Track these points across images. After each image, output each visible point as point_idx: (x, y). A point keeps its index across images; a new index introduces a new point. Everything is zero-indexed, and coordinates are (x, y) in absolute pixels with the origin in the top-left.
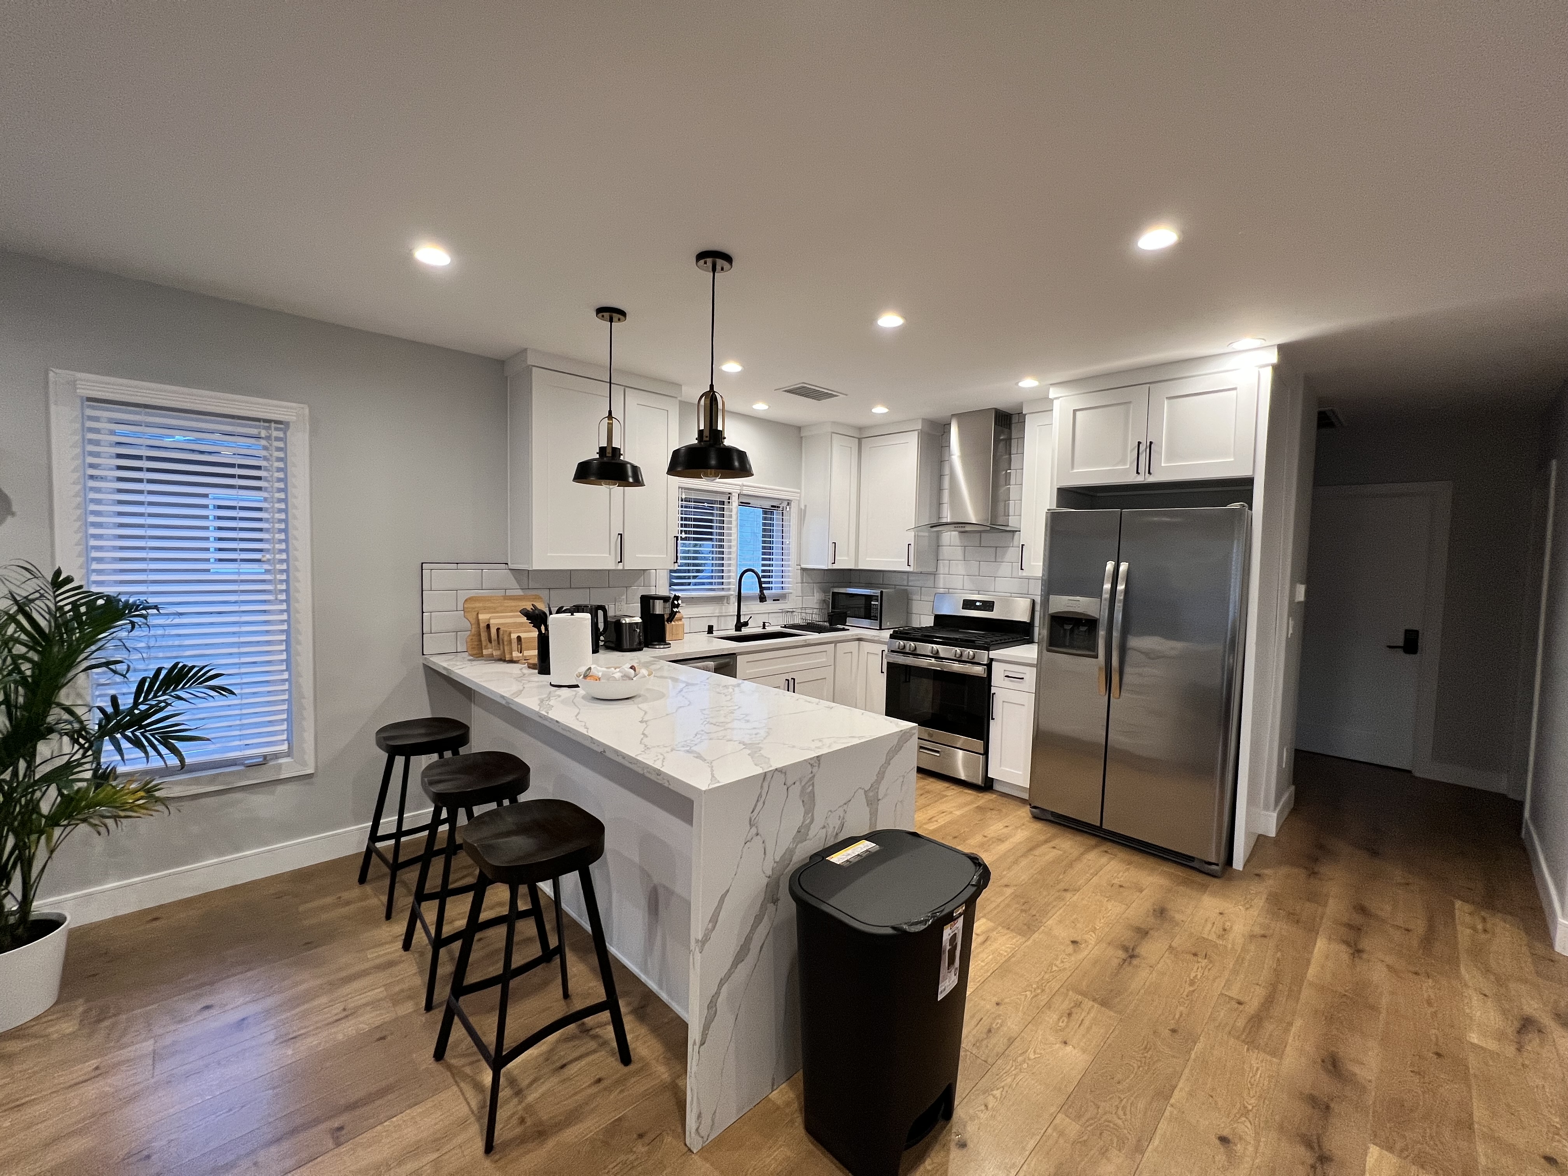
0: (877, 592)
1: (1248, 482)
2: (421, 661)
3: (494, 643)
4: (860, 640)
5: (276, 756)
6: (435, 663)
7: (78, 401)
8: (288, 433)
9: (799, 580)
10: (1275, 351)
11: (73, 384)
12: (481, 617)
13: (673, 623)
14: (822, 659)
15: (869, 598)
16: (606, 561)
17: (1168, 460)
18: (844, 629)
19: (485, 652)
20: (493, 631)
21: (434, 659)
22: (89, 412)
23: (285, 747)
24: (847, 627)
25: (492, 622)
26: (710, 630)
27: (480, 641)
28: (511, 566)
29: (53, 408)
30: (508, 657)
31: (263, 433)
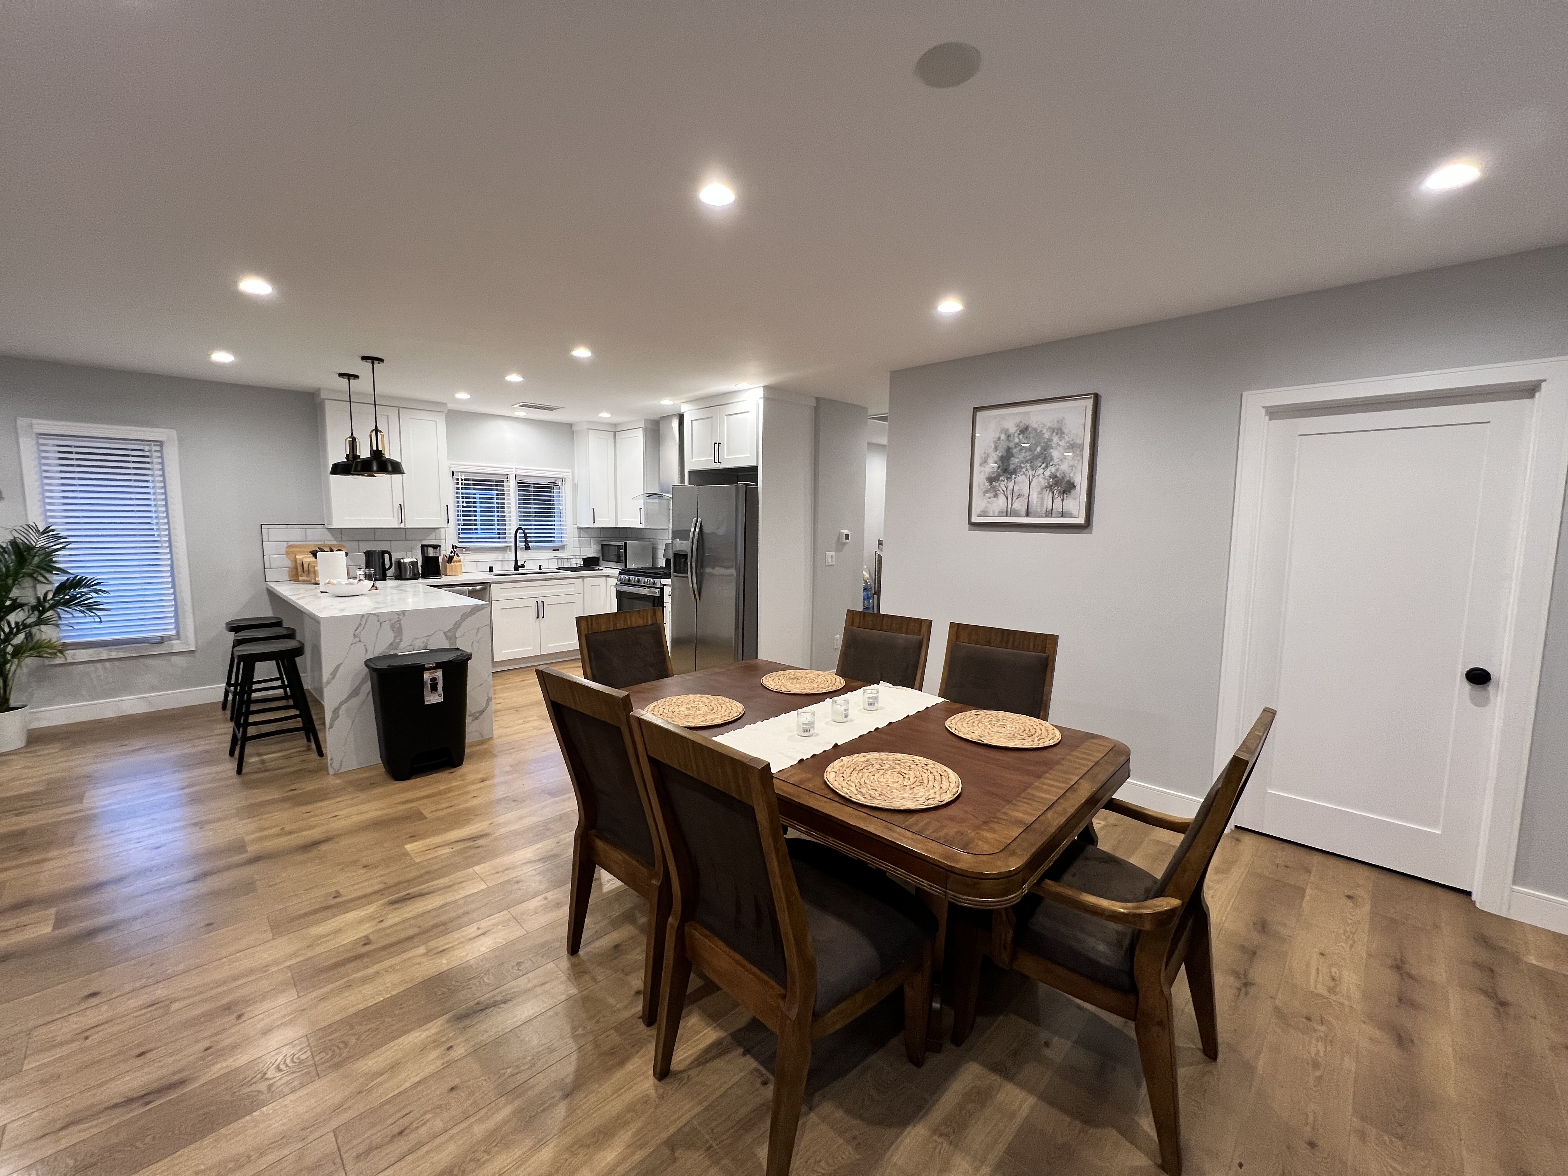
0: (622, 543)
1: (755, 469)
2: (265, 586)
3: (306, 573)
4: (607, 576)
5: (170, 638)
6: (272, 587)
7: (34, 436)
8: (164, 447)
9: (576, 535)
10: (762, 389)
11: (31, 426)
12: (298, 557)
13: (453, 564)
14: (571, 589)
15: (619, 547)
16: (391, 522)
17: (727, 456)
18: (599, 569)
19: (300, 578)
20: (306, 565)
21: (272, 585)
22: (41, 441)
23: (174, 632)
24: (601, 568)
25: (305, 560)
26: (491, 569)
27: (297, 572)
28: (327, 526)
29: (21, 440)
30: (313, 581)
31: (147, 448)
